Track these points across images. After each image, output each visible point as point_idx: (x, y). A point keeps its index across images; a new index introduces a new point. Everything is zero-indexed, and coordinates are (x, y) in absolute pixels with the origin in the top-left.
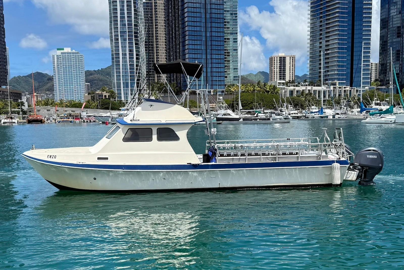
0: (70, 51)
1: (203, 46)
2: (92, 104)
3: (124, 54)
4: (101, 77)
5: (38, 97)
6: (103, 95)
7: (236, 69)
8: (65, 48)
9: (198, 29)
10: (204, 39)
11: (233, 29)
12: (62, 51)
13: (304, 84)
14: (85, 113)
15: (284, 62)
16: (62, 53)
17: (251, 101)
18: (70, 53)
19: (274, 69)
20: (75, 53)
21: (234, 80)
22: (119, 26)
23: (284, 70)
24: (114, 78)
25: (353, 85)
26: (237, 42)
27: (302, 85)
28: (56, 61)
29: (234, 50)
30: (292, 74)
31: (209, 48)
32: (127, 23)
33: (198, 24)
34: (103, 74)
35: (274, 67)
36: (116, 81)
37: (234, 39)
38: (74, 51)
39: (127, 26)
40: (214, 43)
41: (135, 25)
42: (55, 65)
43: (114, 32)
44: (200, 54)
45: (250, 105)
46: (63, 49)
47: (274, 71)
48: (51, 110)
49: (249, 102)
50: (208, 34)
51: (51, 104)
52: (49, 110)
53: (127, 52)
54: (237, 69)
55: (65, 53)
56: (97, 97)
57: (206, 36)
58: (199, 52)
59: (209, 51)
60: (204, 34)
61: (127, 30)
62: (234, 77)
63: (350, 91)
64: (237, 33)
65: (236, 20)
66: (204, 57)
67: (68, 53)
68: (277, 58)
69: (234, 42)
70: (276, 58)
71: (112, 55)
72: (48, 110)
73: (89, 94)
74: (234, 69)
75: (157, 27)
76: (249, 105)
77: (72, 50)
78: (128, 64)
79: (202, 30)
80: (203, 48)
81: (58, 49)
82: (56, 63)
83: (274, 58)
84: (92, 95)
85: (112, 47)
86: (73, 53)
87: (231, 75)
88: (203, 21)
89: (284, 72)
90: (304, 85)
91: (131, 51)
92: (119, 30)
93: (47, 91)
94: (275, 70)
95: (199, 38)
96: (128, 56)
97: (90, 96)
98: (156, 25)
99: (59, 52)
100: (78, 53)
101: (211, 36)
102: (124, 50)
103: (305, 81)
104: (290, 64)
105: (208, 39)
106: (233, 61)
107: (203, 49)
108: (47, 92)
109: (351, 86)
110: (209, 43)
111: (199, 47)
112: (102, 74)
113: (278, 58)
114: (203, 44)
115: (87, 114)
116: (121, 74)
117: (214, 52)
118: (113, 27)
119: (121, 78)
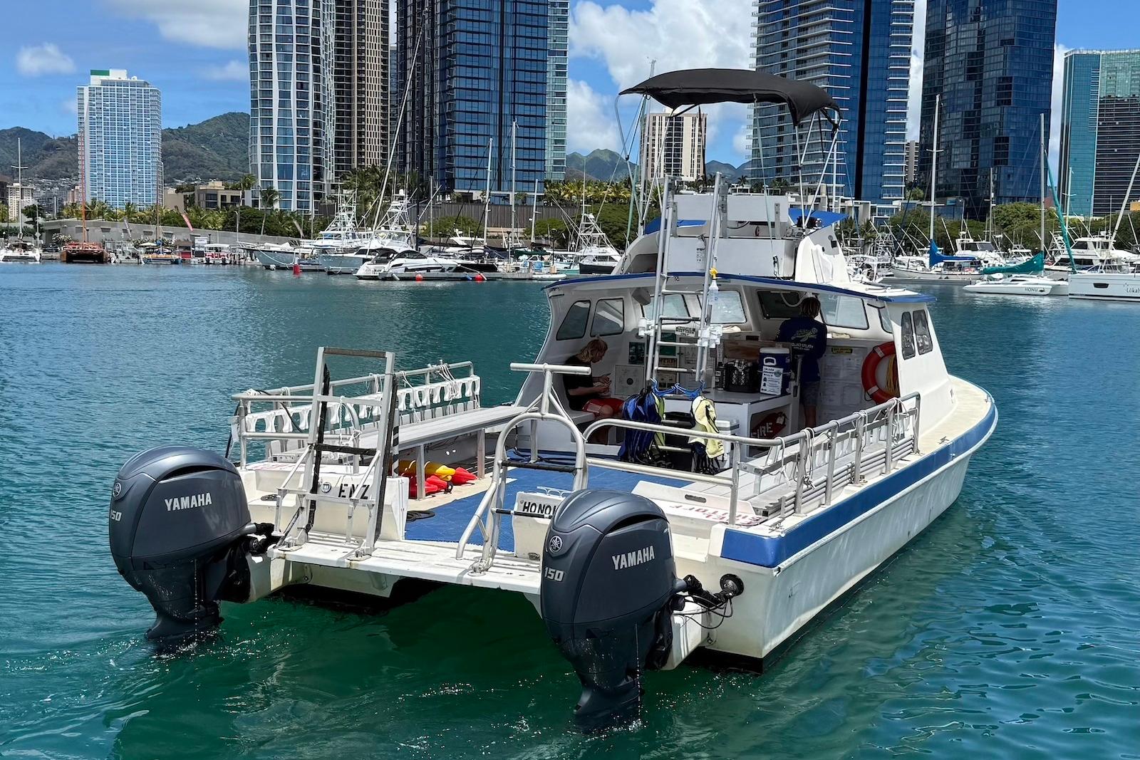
0: (124, 78)
1: (492, 82)
2: (206, 217)
3: (285, 95)
4: (188, 148)
5: (25, 192)
6: (216, 195)
7: (560, 143)
8: (111, 71)
9: (483, 39)
10: (496, 65)
11: (555, 41)
12: (104, 78)
13: (741, 187)
14: (206, 241)
15: (679, 129)
16: (104, 83)
17: (620, 225)
18: (126, 84)
19: (654, 145)
20: (139, 85)
21: (555, 169)
22: (274, 23)
23: (679, 151)
24: (256, 151)
25: (863, 195)
26: (564, 74)
27: (735, 191)
28: (86, 101)
29: (558, 94)
30: (698, 161)
31: (508, 88)
32: (294, 16)
33: (483, 27)
34: (192, 138)
35: (654, 140)
36: (259, 162)
37: (558, 67)
38: (135, 79)
39: (294, 24)
40: (521, 76)
41: (316, 23)
42: (85, 111)
43: (261, 38)
44: (485, 101)
45: (618, 234)
46: (107, 73)
47: (653, 150)
48: (113, 229)
49: (615, 228)
50: (508, 54)
51: (101, 214)
52: (108, 230)
53: (293, 90)
54: (563, 142)
55: (112, 83)
56: (201, 199)
57: (501, 58)
58: (482, 96)
59: (506, 95)
60: (496, 53)
61: (295, 35)
62: (556, 162)
63: (857, 209)
64: (565, 52)
65: (566, 19)
66: (495, 109)
67: (119, 83)
68: (661, 119)
69: (558, 74)
70: (657, 118)
71: (254, 95)
72: (104, 230)
73: (177, 191)
74: (556, 142)
75: (362, 27)
76: (614, 236)
77: (129, 76)
78: (294, 118)
79: (493, 44)
80: (494, 86)
81: (94, 73)
82: (86, 106)
83: (654, 118)
84: (188, 194)
85: (253, 76)
86: (133, 84)
87: (550, 156)
88: (497, 19)
89: (679, 155)
90: (740, 190)
91: (301, 86)
92: (274, 34)
93: (41, 178)
94: (656, 148)
95: (484, 62)
96: (293, 99)
97: (181, 195)
98: (359, 24)
99: (96, 81)
100: (146, 84)
101: (515, 59)
102: (284, 84)
103: (743, 180)
104: (693, 135)
105: (507, 65)
106: (553, 123)
107: (492, 89)
108: (43, 181)
109: (858, 196)
110: (509, 76)
111: (482, 85)
112: (189, 140)
113: (664, 118)
114: (492, 78)
115: (209, 243)
116: (275, 145)
117: (520, 98)
118: (258, 24)
119: (275, 154)
